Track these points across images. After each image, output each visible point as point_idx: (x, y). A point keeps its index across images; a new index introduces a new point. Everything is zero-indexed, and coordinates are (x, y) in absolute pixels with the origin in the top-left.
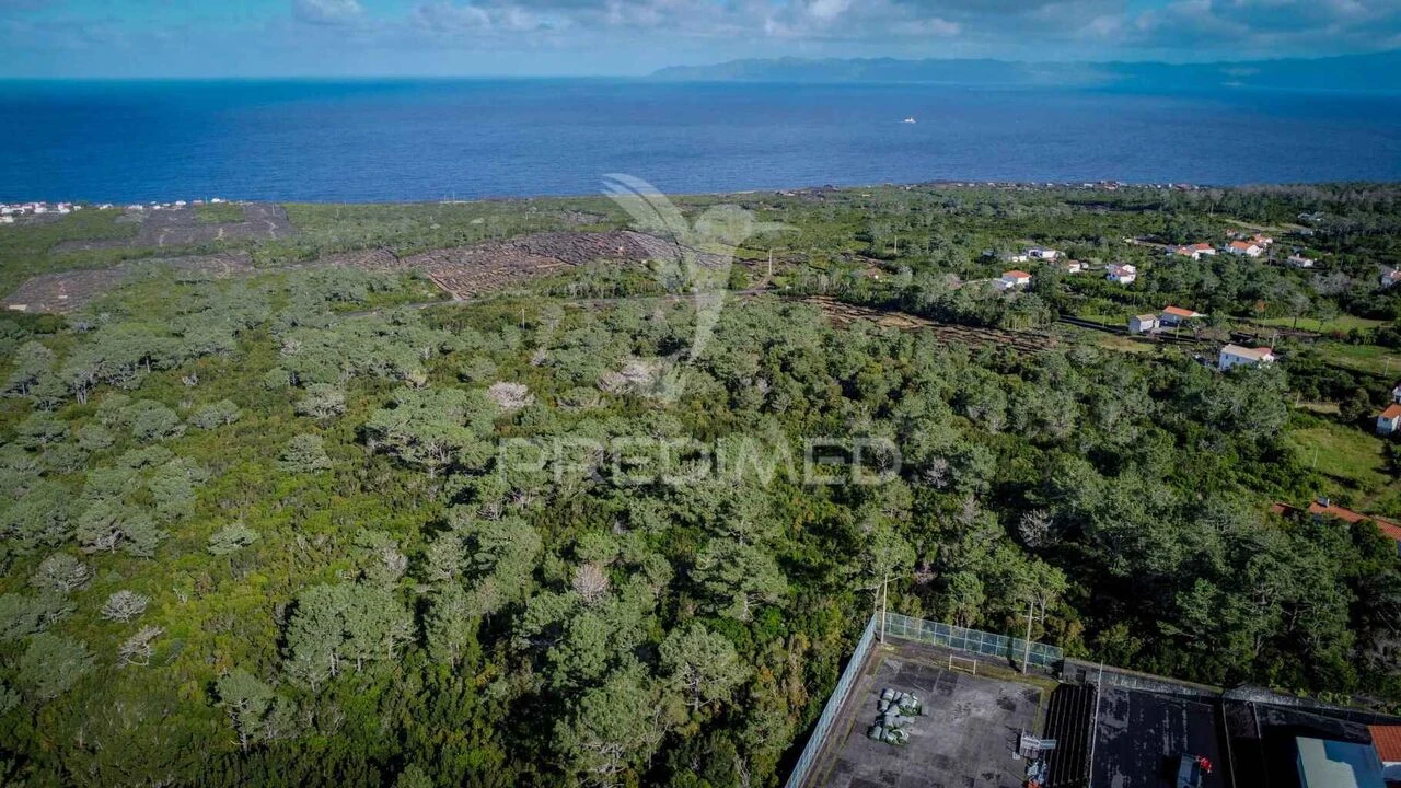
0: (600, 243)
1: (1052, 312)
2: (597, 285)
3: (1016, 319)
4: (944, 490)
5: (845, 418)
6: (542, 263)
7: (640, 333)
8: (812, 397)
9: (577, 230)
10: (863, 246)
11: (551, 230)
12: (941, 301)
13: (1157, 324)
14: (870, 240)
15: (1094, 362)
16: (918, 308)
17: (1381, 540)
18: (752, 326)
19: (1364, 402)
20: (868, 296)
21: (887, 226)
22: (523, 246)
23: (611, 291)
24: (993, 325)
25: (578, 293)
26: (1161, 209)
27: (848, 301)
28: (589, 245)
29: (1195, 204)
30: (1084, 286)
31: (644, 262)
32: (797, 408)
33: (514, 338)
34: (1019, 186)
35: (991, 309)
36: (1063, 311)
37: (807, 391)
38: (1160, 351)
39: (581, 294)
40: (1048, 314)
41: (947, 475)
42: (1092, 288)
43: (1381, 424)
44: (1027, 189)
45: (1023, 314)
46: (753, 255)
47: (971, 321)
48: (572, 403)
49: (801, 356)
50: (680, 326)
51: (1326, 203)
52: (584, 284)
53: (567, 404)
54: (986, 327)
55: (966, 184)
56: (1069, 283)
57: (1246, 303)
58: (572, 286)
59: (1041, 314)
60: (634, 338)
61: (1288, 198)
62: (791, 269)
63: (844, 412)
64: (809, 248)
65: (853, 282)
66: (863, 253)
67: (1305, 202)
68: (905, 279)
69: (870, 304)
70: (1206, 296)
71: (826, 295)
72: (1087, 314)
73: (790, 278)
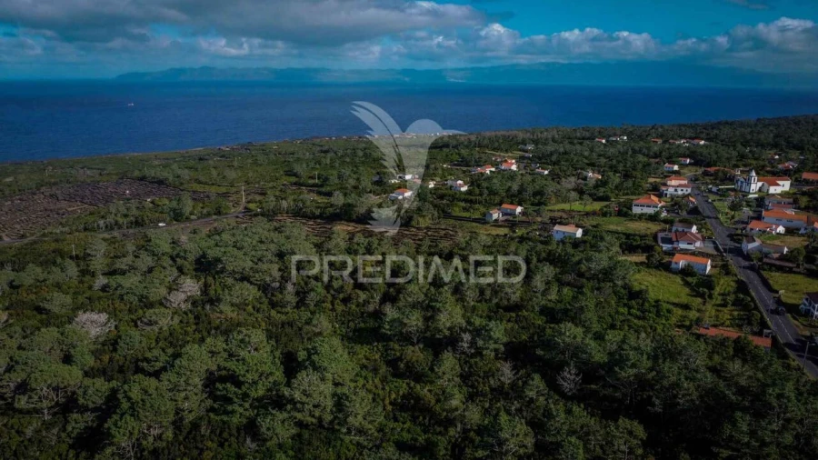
0: (110, 190)
1: (438, 213)
2: (121, 220)
3: (421, 220)
6: (70, 207)
7: (178, 256)
10: (293, 179)
11: (68, 182)
13: (500, 216)
16: (354, 217)
18: (261, 242)
20: (318, 212)
22: (51, 196)
23: (132, 223)
24: (407, 224)
25: (107, 227)
27: (305, 216)
28: (102, 191)
31: (149, 200)
35: (404, 215)
36: (443, 211)
37: (327, 288)
38: (514, 232)
39: (109, 228)
40: (436, 213)
42: (448, 196)
43: (673, 266)
45: (424, 216)
46: (224, 190)
50: (209, 248)
52: (110, 219)
58: (101, 222)
59: (432, 214)
60: (173, 258)
62: (258, 198)
64: (259, 183)
65: (304, 204)
66: (295, 184)
68: (338, 199)
71: (287, 213)
73: (258, 204)
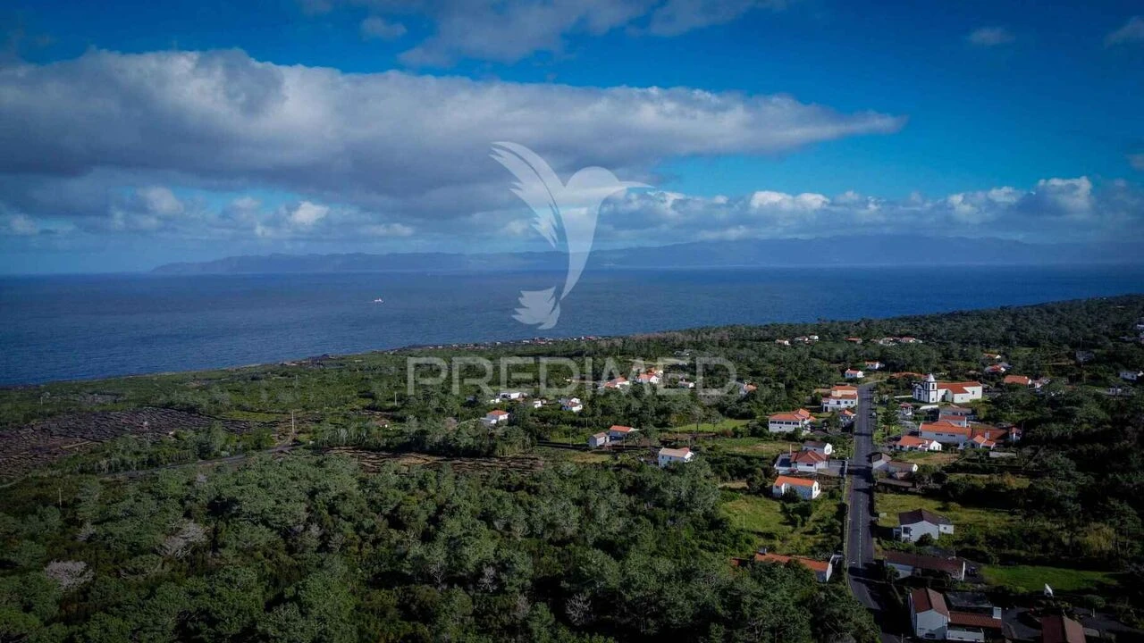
0: (122, 421)
1: (532, 439)
2: (128, 459)
3: (507, 448)
4: (496, 593)
5: (395, 547)
6: (66, 444)
7: (188, 497)
8: (362, 533)
9: (97, 410)
10: (368, 402)
11: (70, 412)
12: (445, 440)
13: (608, 440)
14: (372, 397)
15: (574, 473)
16: (428, 447)
17: (805, 572)
18: (293, 479)
19: (761, 477)
20: (383, 443)
21: (385, 384)
22: (43, 430)
23: (143, 463)
24: (490, 454)
25: (110, 468)
26: (584, 355)
27: (368, 449)
28: (112, 423)
29: (606, 350)
30: (549, 417)
31: (171, 433)
32: (350, 545)
33: (55, 519)
34: (476, 345)
35: (486, 442)
36: (539, 438)
37: (357, 529)
38: (616, 459)
39: (113, 469)
40: (528, 441)
41: (496, 580)
42: (554, 417)
43: (775, 490)
44: (482, 348)
45: (511, 443)
46: (273, 418)
47: (471, 453)
48: (135, 572)
49: (344, 499)
50: (227, 486)
51: (689, 343)
52: (115, 459)
53: (130, 573)
54: (484, 456)
55: (436, 347)
56: (537, 416)
57: (663, 417)
58: (104, 462)
59: (524, 441)
60: (182, 502)
61: (665, 340)
62: (313, 427)
63: (393, 541)
64: (321, 408)
65: (368, 432)
66: (368, 408)
67: (677, 343)
68: (412, 426)
69: (386, 449)
70: (634, 415)
71: (346, 445)
72: (557, 438)
73: (312, 435)
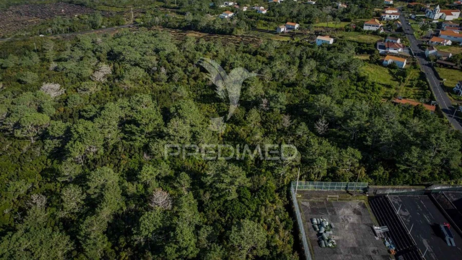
0: (52, 9)
1: (249, 27)
2: (61, 28)
3: (238, 31)
6: (29, 19)
7: (96, 50)
8: (188, 73)
10: (162, 4)
12: (208, 25)
13: (286, 29)
14: (162, 1)
15: (278, 47)
16: (199, 28)
20: (177, 25)
22: (17, 12)
23: (67, 30)
24: (231, 33)
25: (53, 32)
27: (170, 27)
28: (48, 10)
30: (253, 16)
31: (76, 16)
32: (183, 79)
35: (228, 27)
36: (252, 26)
37: (185, 71)
38: (293, 40)
40: (247, 27)
42: (255, 16)
43: (384, 62)
45: (240, 29)
46: (120, 10)
47: (221, 32)
49: (174, 55)
52: (54, 27)
54: (228, 34)
56: (246, 15)
57: (308, 19)
58: (49, 29)
60: (94, 52)
62: (141, 15)
64: (141, 6)
65: (169, 19)
66: (163, 7)
69: (179, 28)
71: (159, 25)
72: (260, 27)
73: (141, 19)
